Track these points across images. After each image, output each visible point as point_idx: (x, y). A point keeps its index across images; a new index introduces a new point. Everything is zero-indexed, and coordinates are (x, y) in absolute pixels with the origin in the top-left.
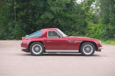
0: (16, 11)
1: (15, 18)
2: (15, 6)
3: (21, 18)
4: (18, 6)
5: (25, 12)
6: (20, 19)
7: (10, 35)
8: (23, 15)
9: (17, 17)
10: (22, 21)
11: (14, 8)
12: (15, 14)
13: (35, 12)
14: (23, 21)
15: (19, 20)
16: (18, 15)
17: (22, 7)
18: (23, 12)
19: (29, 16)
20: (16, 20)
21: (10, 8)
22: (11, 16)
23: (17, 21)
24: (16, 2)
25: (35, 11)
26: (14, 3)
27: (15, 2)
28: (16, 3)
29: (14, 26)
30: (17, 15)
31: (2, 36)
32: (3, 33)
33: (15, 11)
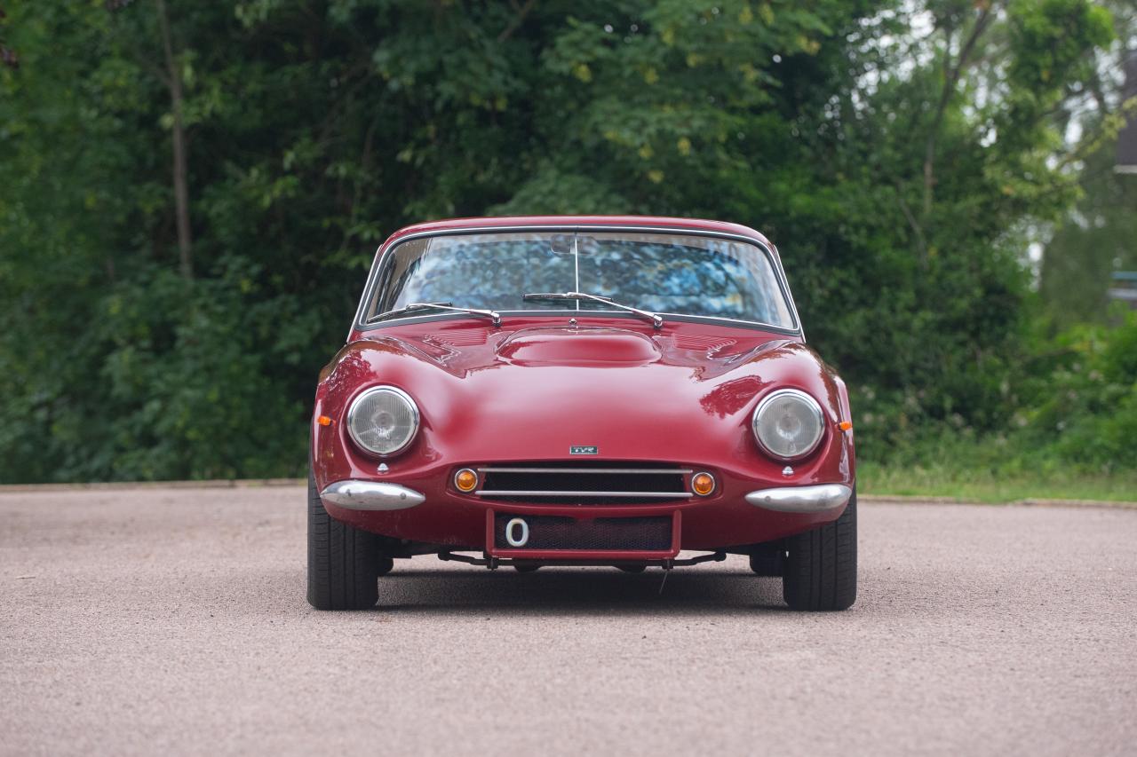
0: (192, 161)
1: (184, 245)
2: (178, 103)
3: (246, 246)
4: (214, 101)
5: (294, 171)
6: (237, 252)
7: (123, 437)
8: (267, 201)
9: (200, 227)
10: (262, 279)
11: (167, 121)
12: (180, 192)
13: (409, 167)
14: (277, 279)
15: (223, 260)
16: (219, 207)
17: (253, 120)
18: (276, 172)
19: (340, 221)
20: (186, 268)
21: (118, 123)
22: (135, 217)
23: (201, 271)
24: (189, 55)
25: (406, 156)
26: (163, 66)
27: (176, 51)
28: (188, 72)
29: (173, 338)
30: (203, 205)
31: (27, 447)
32: (41, 415)
33: (179, 168)
